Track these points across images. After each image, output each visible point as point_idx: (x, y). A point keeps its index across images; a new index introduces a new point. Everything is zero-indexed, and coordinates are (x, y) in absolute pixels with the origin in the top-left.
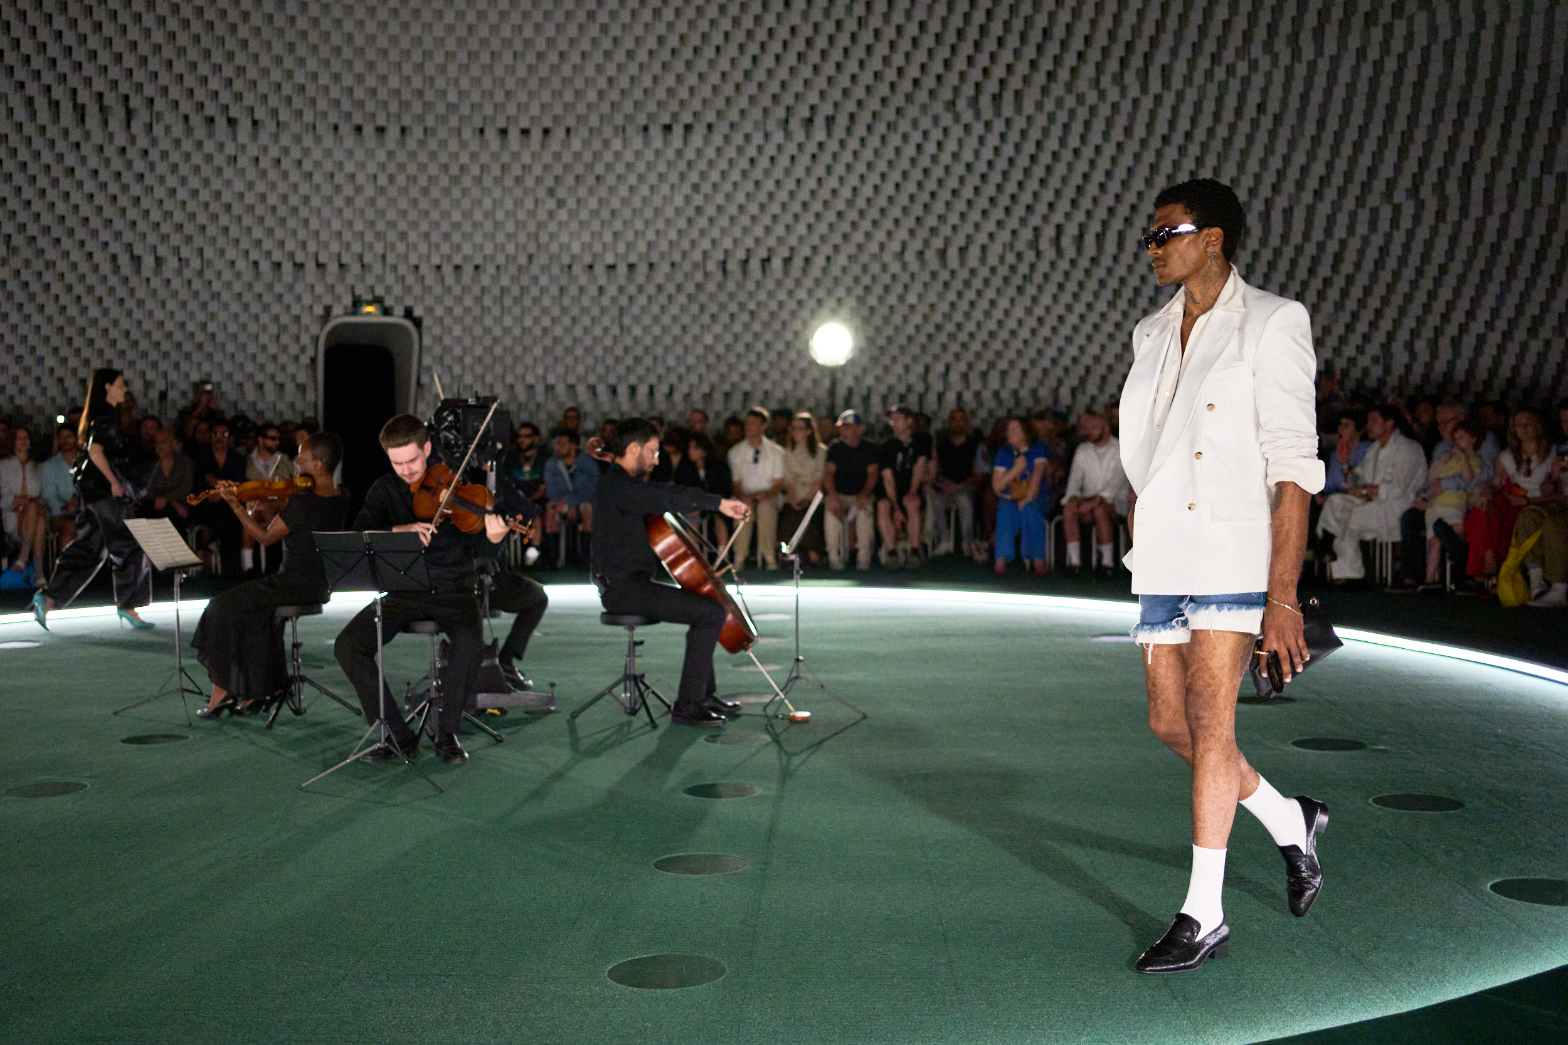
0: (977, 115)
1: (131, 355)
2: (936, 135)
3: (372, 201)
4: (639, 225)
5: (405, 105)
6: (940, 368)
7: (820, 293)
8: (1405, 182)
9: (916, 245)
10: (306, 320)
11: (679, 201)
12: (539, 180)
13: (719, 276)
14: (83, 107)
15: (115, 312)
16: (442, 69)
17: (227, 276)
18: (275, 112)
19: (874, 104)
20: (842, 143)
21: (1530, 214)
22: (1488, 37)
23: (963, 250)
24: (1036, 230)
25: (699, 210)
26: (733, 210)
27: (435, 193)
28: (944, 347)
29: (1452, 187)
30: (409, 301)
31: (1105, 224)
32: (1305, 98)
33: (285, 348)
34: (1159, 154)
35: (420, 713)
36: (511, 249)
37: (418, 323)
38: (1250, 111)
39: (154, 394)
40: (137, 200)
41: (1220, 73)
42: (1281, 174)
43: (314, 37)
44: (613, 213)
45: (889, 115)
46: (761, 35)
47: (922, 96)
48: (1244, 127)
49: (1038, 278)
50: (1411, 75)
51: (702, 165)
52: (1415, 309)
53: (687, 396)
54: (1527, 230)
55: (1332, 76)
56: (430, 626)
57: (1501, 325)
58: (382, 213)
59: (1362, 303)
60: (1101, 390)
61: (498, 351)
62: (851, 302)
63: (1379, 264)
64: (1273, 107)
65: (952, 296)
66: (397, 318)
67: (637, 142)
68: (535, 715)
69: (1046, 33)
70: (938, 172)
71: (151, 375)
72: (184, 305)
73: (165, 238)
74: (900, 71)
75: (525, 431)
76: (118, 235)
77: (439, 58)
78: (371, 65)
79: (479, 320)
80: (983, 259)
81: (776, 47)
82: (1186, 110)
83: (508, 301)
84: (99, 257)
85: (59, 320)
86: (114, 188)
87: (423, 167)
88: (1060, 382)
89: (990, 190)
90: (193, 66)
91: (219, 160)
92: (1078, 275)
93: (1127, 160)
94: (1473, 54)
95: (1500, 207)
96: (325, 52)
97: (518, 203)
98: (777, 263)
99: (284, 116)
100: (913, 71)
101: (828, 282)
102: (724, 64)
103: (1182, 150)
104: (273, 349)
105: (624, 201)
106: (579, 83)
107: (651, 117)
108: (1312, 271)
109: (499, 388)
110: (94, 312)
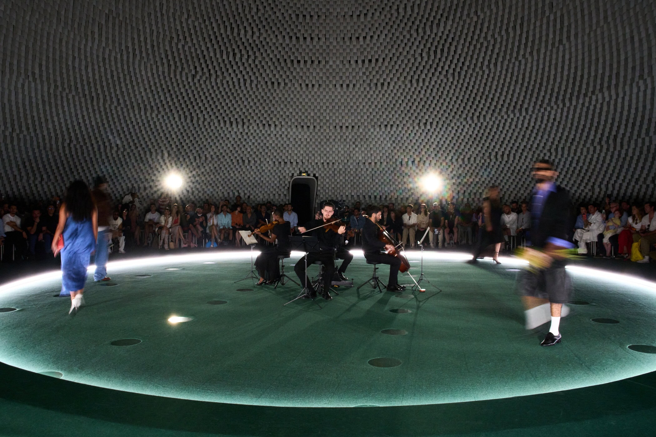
0: (473, 122)
1: (241, 186)
2: (461, 127)
3: (306, 146)
5: (315, 120)
6: (462, 192)
8: (597, 140)
9: (456, 157)
10: (287, 177)
11: (389, 145)
12: (350, 140)
13: (400, 166)
14: (232, 122)
15: (237, 175)
16: (325, 110)
17: (267, 165)
18: (281, 123)
19: (444, 119)
20: (435, 129)
21: (634, 149)
22: (620, 100)
23: (469, 159)
24: (490, 153)
25: (394, 148)
26: (404, 148)
27: (322, 143)
29: (611, 142)
30: (315, 172)
31: (510, 152)
32: (567, 117)
33: (281, 185)
34: (525, 132)
36: (342, 158)
37: (317, 178)
38: (551, 120)
39: (246, 197)
40: (244, 146)
41: (542, 110)
42: (561, 138)
43: (292, 103)
44: (371, 149)
45: (448, 122)
46: (412, 100)
47: (457, 117)
48: (550, 125)
49: (490, 167)
50: (598, 111)
51: (396, 135)
52: (601, 176)
53: (391, 199)
54: (634, 153)
55: (575, 111)
57: (627, 181)
58: (308, 149)
59: (585, 174)
60: (509, 198)
61: (338, 186)
63: (590, 163)
64: (558, 119)
65: (466, 172)
66: (311, 177)
67: (378, 130)
68: (348, 288)
69: (492, 99)
70: (462, 137)
71: (246, 192)
72: (255, 173)
73: (251, 155)
74: (451, 110)
76: (239, 155)
77: (324, 108)
78: (306, 110)
79: (333, 177)
80: (475, 161)
81: (416, 104)
82: (533, 120)
83: (341, 172)
84: (234, 161)
85: (223, 177)
86: (239, 143)
87: (319, 137)
89: (477, 142)
90: (260, 111)
91: (266, 135)
92: (502, 166)
93: (516, 134)
95: (625, 147)
96: (294, 107)
97: (345, 146)
98: (416, 162)
99: (283, 123)
100: (455, 110)
102: (402, 109)
103: (532, 131)
104: (278, 185)
105: (374, 145)
106: (362, 114)
107: (382, 123)
108: (570, 165)
109: (338, 196)
110: (232, 175)
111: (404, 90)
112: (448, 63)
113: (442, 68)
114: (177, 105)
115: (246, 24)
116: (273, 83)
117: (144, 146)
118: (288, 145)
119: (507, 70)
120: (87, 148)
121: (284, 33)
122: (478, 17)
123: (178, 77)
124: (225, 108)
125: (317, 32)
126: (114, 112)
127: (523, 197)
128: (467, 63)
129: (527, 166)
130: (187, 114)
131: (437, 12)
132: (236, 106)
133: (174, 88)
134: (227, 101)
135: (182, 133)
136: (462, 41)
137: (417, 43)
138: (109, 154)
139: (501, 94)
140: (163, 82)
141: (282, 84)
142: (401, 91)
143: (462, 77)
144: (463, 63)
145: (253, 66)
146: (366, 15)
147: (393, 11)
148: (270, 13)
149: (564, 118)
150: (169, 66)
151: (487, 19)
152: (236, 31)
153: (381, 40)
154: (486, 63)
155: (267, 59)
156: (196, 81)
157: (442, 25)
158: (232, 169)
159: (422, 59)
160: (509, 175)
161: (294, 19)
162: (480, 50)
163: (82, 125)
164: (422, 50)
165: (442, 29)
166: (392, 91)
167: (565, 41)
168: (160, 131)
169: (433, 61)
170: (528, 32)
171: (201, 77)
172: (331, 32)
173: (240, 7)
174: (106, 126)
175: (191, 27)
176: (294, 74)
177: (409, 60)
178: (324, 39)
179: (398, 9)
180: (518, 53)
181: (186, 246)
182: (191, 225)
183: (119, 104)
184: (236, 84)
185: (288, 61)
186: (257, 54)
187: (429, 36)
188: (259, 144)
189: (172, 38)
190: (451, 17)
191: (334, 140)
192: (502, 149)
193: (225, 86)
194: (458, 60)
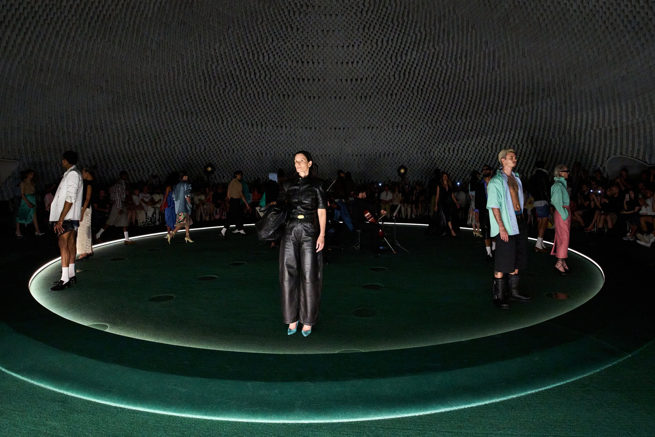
0: (432, 125)
2: (424, 129)
3: (309, 142)
4: (362, 147)
5: (316, 123)
8: (520, 140)
9: (420, 151)
11: (371, 142)
12: (342, 138)
14: (253, 124)
15: (257, 164)
16: (323, 116)
18: (290, 125)
19: (411, 123)
20: (404, 131)
22: (535, 112)
24: (445, 148)
25: (375, 144)
27: (321, 140)
29: (529, 141)
31: (459, 147)
32: (499, 122)
36: (336, 152)
38: (488, 125)
40: (263, 142)
41: (482, 117)
43: (298, 110)
44: (357, 145)
46: (388, 109)
47: (420, 121)
48: (487, 128)
49: (445, 158)
50: (520, 118)
51: (376, 135)
55: (504, 119)
64: (493, 124)
67: (362, 130)
69: (446, 109)
70: (424, 137)
72: (271, 162)
73: (268, 149)
74: (416, 117)
76: (259, 149)
77: (323, 114)
78: (309, 116)
80: (434, 155)
81: (390, 112)
82: (475, 125)
84: (255, 153)
85: (247, 165)
87: (319, 135)
89: (434, 140)
90: (275, 116)
91: (279, 134)
92: (453, 158)
94: (532, 115)
95: (539, 145)
96: (300, 113)
97: (338, 142)
99: (292, 125)
100: (419, 116)
102: (380, 115)
103: (474, 133)
105: (359, 142)
106: (351, 119)
107: (365, 125)
110: (253, 164)
111: (381, 101)
112: (414, 82)
113: (410, 86)
114: (211, 111)
115: (264, 51)
116: (284, 95)
118: (295, 142)
119: (456, 88)
120: (142, 143)
121: (292, 58)
122: (435, 49)
123: (212, 90)
124: (248, 113)
125: (317, 57)
126: (163, 116)
128: (427, 82)
129: (471, 158)
130: (219, 118)
131: (405, 45)
132: (256, 112)
133: (209, 98)
134: (250, 108)
135: (215, 133)
136: (424, 66)
137: (391, 67)
138: (159, 149)
139: (452, 105)
140: (200, 93)
141: (291, 96)
142: (379, 102)
143: (424, 92)
144: (425, 83)
145: (269, 82)
146: (353, 46)
147: (373, 44)
148: (282, 43)
149: (497, 123)
150: (205, 82)
151: (442, 51)
152: (256, 56)
153: (364, 64)
154: (441, 83)
155: (280, 77)
156: (226, 93)
157: (409, 54)
158: (253, 159)
159: (395, 79)
160: (458, 164)
161: (300, 48)
162: (437, 73)
163: (138, 126)
164: (395, 72)
165: (409, 57)
166: (372, 102)
167: (496, 68)
168: (198, 131)
169: (403, 80)
170: (470, 61)
171: (230, 90)
172: (328, 58)
173: (259, 38)
174: (157, 126)
175: (222, 53)
176: (300, 88)
177: (385, 80)
178: (322, 63)
179: (377, 42)
180: (464, 76)
183: (167, 110)
184: (256, 95)
185: (296, 79)
186: (272, 73)
187: (400, 62)
188: (274, 141)
189: (208, 61)
190: (416, 49)
193: (248, 97)
194: (421, 80)
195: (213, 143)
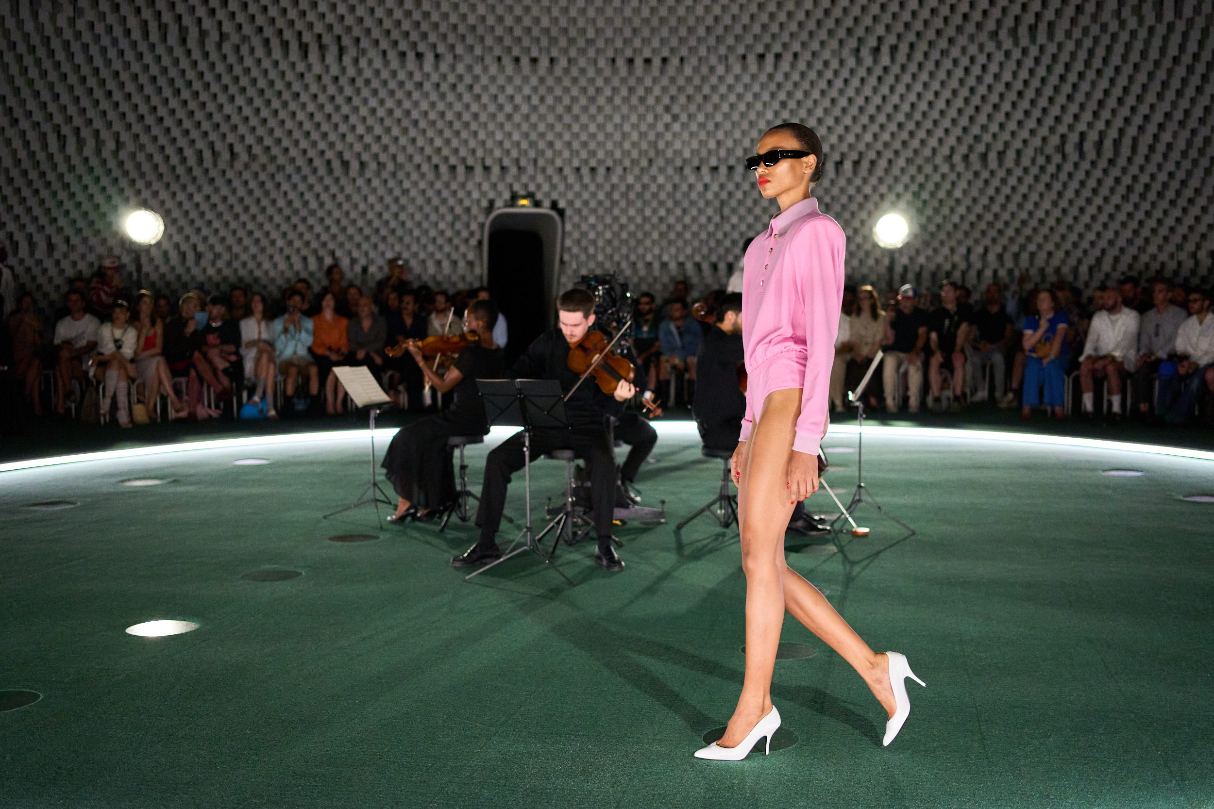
0: (1016, 43)
1: (341, 238)
2: (982, 59)
3: (527, 117)
4: (737, 135)
5: (553, 41)
6: (980, 250)
7: (883, 189)
9: (963, 149)
10: (474, 211)
12: (658, 99)
14: (307, 45)
15: (329, 205)
17: (414, 176)
18: (452, 47)
19: (931, 35)
20: (903, 68)
23: (1001, 155)
24: (1063, 136)
26: (813, 122)
27: (576, 110)
28: (983, 233)
30: (555, 196)
31: (1121, 131)
33: (458, 233)
34: (1170, 72)
35: (558, 523)
36: (635, 154)
37: (561, 213)
39: (358, 269)
40: (346, 118)
44: (717, 125)
45: (943, 44)
47: (970, 28)
49: (1063, 176)
51: (789, 86)
56: (568, 453)
58: (534, 126)
60: (1114, 267)
61: (624, 235)
62: (908, 196)
65: (991, 191)
66: (545, 210)
67: (737, 69)
68: (649, 526)
70: (982, 90)
71: (356, 254)
72: (381, 199)
73: (367, 147)
75: (645, 300)
76: (332, 145)
79: (609, 211)
80: (1017, 162)
82: (1195, 35)
83: (632, 196)
84: (317, 162)
85: (287, 211)
88: (1080, 261)
89: (1025, 104)
91: (409, 86)
92: (1097, 173)
93: (1142, 78)
97: (642, 117)
98: (848, 166)
99: (460, 50)
101: (889, 180)
103: (1190, 69)
104: (449, 233)
105: (726, 116)
106: (691, 21)
107: (748, 47)
109: (624, 265)
110: (313, 205)
117: (38, 116)
118: (476, 116)
127: (1155, 266)
129: (1171, 175)
130: (167, 17)
135: (154, 79)
158: (311, 187)
160: (1116, 199)
168: (85, 70)
181: (183, 414)
182: (197, 355)
188: (390, 112)
191: (610, 100)
192: (1100, 125)
195: (150, 120)
